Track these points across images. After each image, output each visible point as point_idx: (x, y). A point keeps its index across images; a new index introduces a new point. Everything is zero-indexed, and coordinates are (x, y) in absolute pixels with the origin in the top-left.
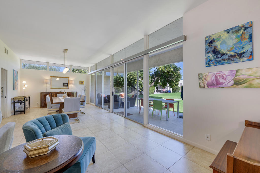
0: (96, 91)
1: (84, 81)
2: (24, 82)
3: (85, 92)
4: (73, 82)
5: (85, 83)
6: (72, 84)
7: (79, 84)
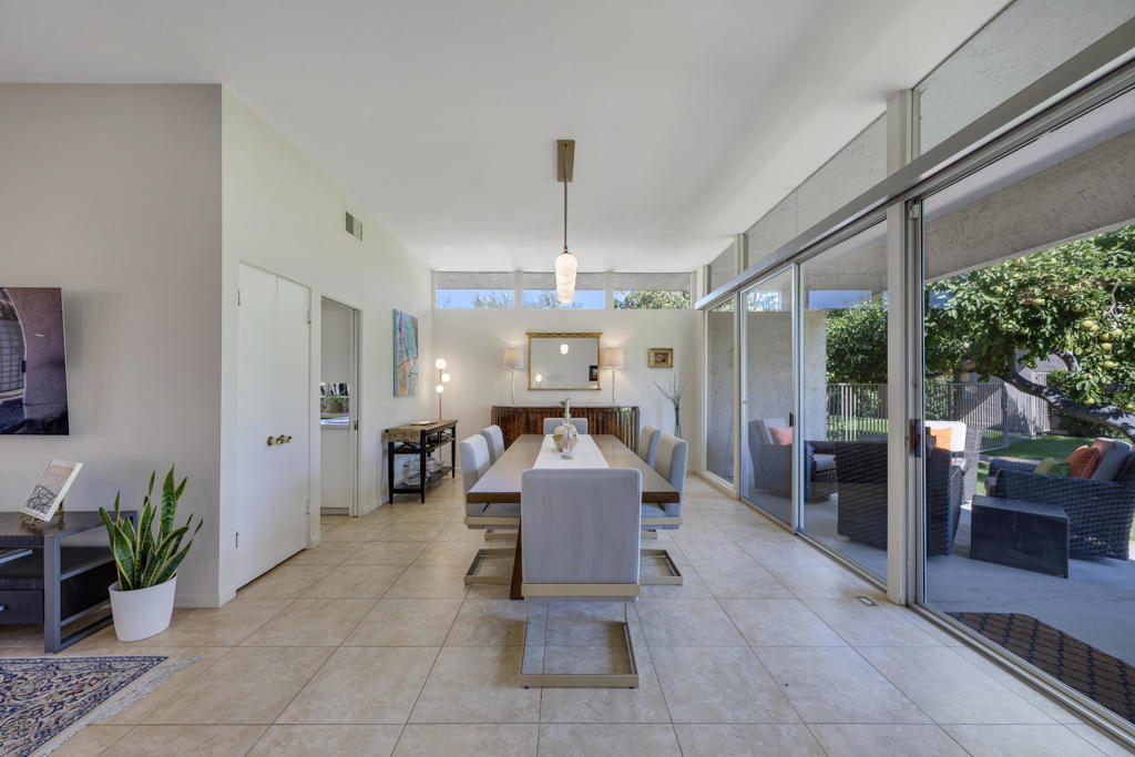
0: (744, 407)
1: (672, 350)
2: (441, 364)
3: (677, 409)
4: (620, 357)
5: (677, 359)
6: (612, 365)
7: (650, 367)
